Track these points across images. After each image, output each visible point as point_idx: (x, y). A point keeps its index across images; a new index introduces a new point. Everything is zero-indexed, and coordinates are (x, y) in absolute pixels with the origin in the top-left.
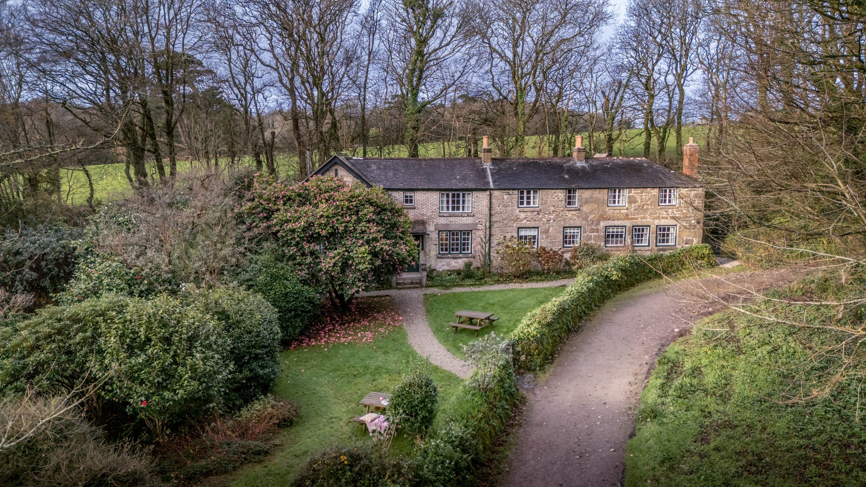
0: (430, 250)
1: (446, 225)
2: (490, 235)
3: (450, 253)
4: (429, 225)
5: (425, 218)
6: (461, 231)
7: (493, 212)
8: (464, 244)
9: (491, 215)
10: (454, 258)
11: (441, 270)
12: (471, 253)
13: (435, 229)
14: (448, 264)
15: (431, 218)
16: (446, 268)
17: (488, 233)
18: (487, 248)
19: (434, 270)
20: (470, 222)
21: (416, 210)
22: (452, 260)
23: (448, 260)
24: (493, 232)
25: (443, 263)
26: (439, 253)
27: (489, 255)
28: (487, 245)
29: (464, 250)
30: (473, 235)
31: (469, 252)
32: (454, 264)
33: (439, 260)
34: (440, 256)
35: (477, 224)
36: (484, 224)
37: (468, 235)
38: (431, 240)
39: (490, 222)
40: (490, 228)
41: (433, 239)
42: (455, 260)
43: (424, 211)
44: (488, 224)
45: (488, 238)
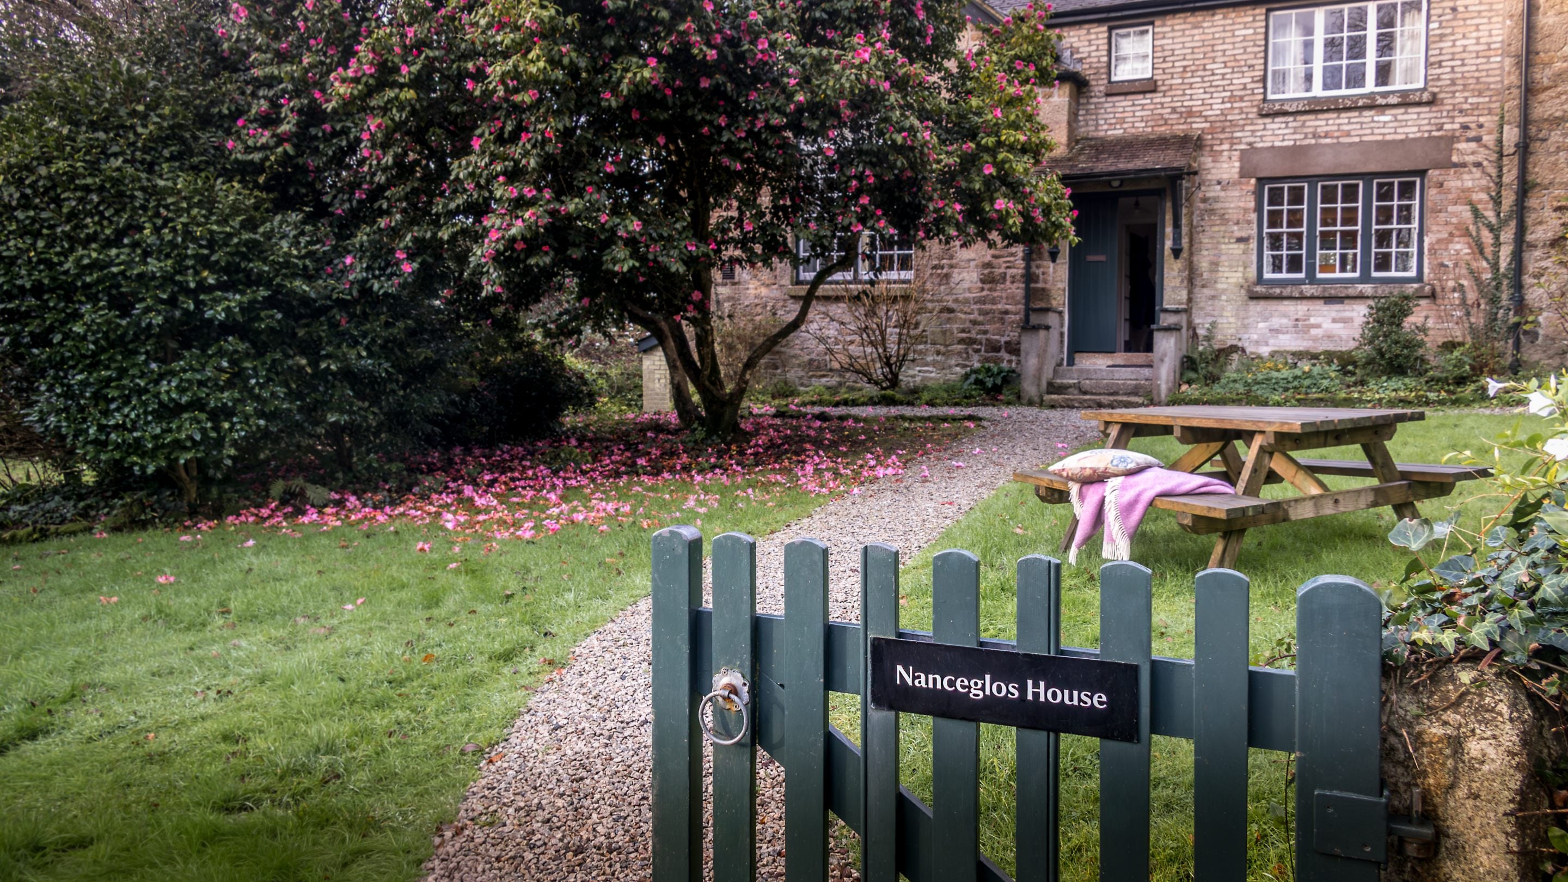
0: (1215, 265)
1: (1296, 151)
2: (1525, 188)
3: (1311, 279)
4: (1216, 155)
5: (1199, 125)
6: (1368, 177)
7: (1542, 76)
8: (1384, 238)
9: (1529, 90)
10: (1330, 300)
11: (1265, 351)
12: (1419, 278)
13: (1244, 174)
14: (1301, 327)
15: (1223, 125)
16: (1290, 342)
17: (1510, 176)
18: (1505, 253)
19: (1234, 349)
20: (1412, 131)
21: (1158, 97)
22: (1319, 306)
23: (1301, 308)
24: (1540, 171)
25: (1276, 322)
26: (1260, 280)
27: (1518, 286)
28: (1507, 235)
29: (1384, 263)
30: (1432, 193)
31: (1412, 273)
32: (1327, 325)
33: (1257, 307)
34: (1258, 289)
35: (1451, 139)
36: (1488, 139)
37: (1407, 190)
38: (1224, 220)
39: (1525, 122)
40: (1524, 149)
41: (1233, 215)
42: (1334, 310)
43: (1196, 98)
44: (1511, 135)
45: (1508, 199)
